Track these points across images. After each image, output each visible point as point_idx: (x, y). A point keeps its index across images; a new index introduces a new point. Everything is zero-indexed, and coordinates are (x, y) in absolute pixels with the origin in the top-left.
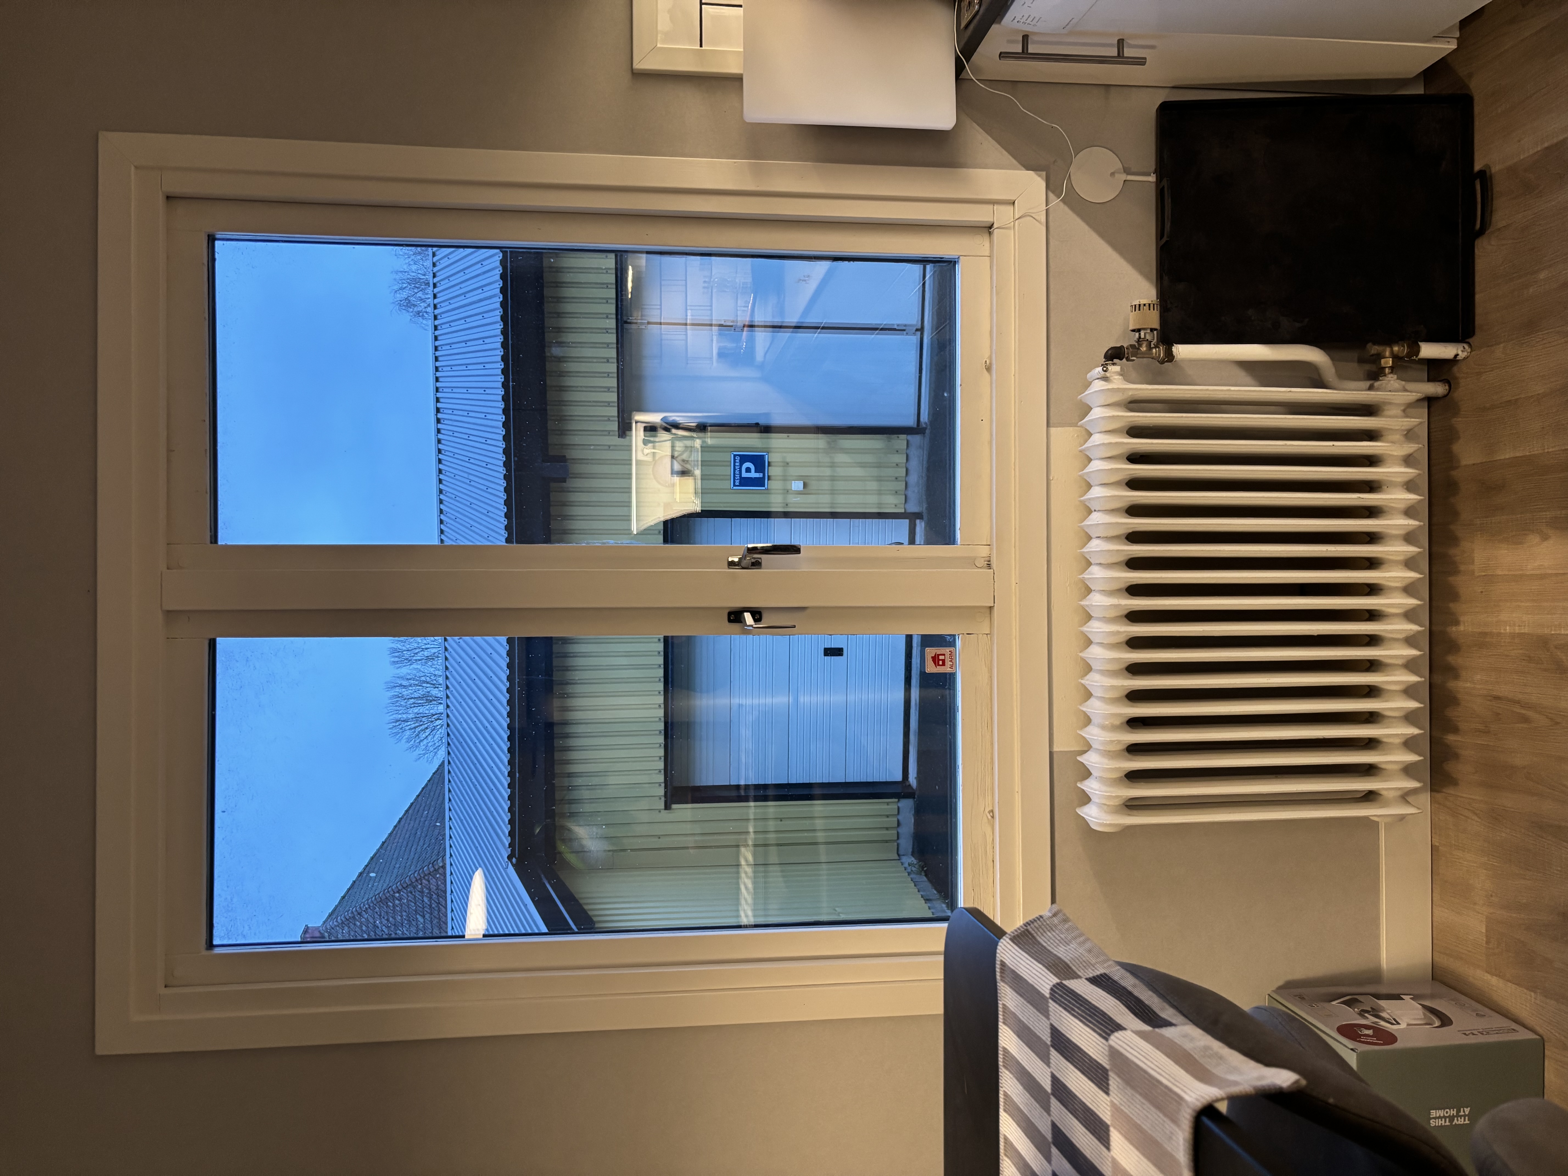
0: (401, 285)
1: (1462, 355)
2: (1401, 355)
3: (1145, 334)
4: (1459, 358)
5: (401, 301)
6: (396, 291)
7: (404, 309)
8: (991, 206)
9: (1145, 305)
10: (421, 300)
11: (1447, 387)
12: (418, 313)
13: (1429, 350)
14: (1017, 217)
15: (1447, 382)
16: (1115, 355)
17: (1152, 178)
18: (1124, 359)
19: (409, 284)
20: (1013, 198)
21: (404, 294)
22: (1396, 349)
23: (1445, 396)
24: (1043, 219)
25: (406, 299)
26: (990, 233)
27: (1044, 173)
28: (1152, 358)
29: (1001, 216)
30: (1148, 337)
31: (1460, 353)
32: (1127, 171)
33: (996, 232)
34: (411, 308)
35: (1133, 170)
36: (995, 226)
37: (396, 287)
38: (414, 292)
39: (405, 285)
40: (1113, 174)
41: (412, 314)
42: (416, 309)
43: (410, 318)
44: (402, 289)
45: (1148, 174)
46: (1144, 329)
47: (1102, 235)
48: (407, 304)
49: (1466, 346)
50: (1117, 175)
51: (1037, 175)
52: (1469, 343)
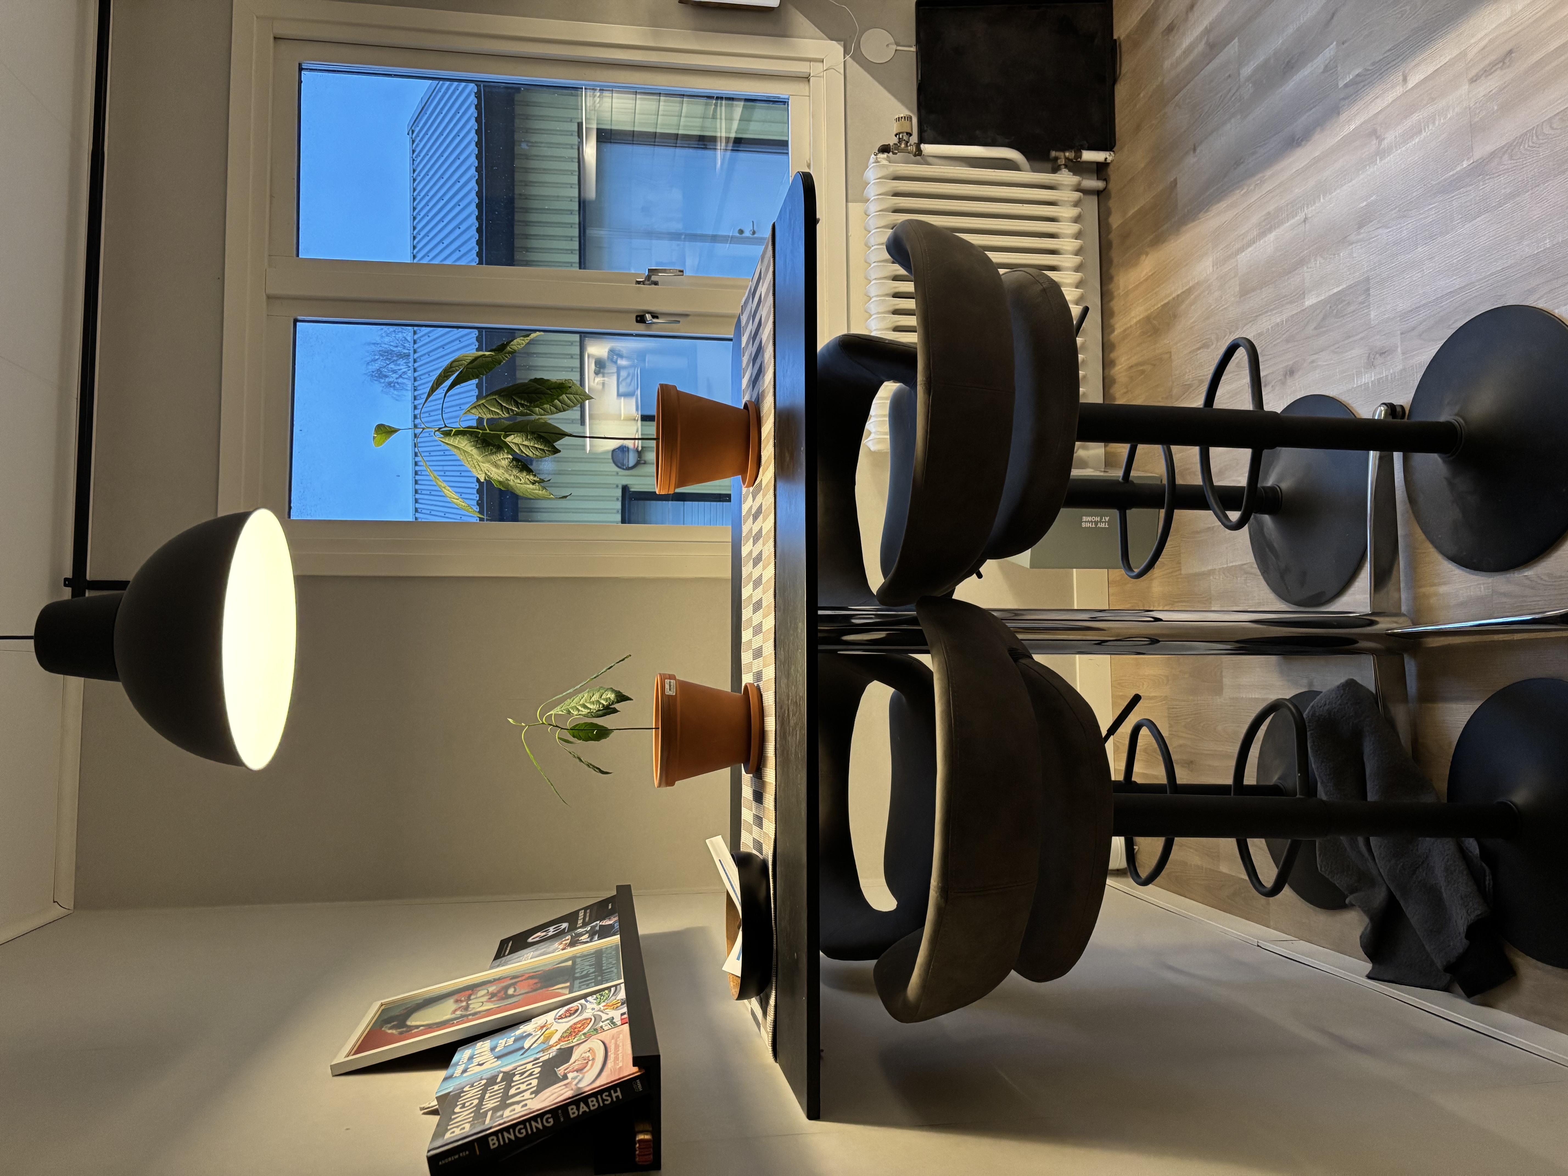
0: (373, 357)
1: (1109, 159)
2: (1070, 158)
3: (902, 136)
4: (1108, 161)
5: (373, 372)
6: (368, 363)
7: (376, 380)
8: (809, 63)
9: (902, 117)
10: (394, 372)
11: (1105, 183)
12: (390, 384)
13: (1089, 156)
14: (825, 69)
15: (1105, 180)
16: (885, 149)
17: (913, 49)
18: (891, 153)
19: (381, 355)
20: (823, 57)
21: (376, 366)
22: (1067, 154)
23: (1105, 189)
24: (842, 71)
25: (378, 369)
26: (809, 81)
27: (843, 43)
28: (909, 153)
29: (815, 69)
30: (904, 138)
31: (1108, 157)
32: (898, 44)
33: (812, 79)
34: (382, 378)
35: (902, 44)
36: (811, 75)
37: (369, 359)
38: (386, 363)
39: (377, 357)
40: (888, 45)
41: (383, 385)
42: (387, 380)
43: (381, 388)
44: (375, 360)
45: (911, 46)
46: (902, 133)
47: (881, 83)
48: (379, 375)
49: (1112, 153)
50: (890, 46)
51: (839, 44)
52: (1113, 151)
